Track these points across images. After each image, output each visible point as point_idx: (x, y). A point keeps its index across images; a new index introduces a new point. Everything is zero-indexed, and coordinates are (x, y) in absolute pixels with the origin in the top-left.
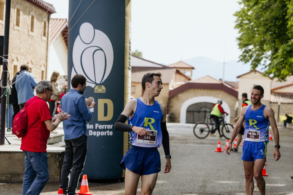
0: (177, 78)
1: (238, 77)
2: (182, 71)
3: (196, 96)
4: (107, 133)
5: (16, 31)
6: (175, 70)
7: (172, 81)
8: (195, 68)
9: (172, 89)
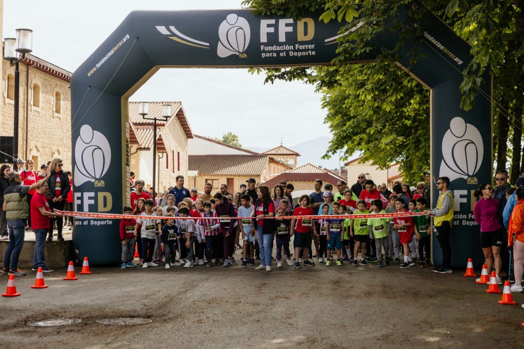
1: (346, 165)
2: (276, 158)
4: (106, 223)
5: (56, 119)
6: (268, 158)
7: (264, 171)
8: (300, 154)
9: (264, 182)
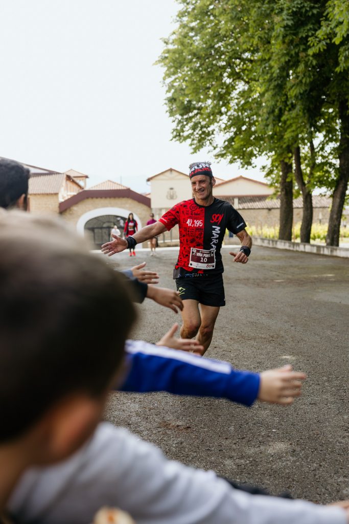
0: (69, 186)
1: (149, 180)
3: (96, 208)
6: (65, 176)
7: (62, 189)
8: (89, 176)
9: (63, 200)
